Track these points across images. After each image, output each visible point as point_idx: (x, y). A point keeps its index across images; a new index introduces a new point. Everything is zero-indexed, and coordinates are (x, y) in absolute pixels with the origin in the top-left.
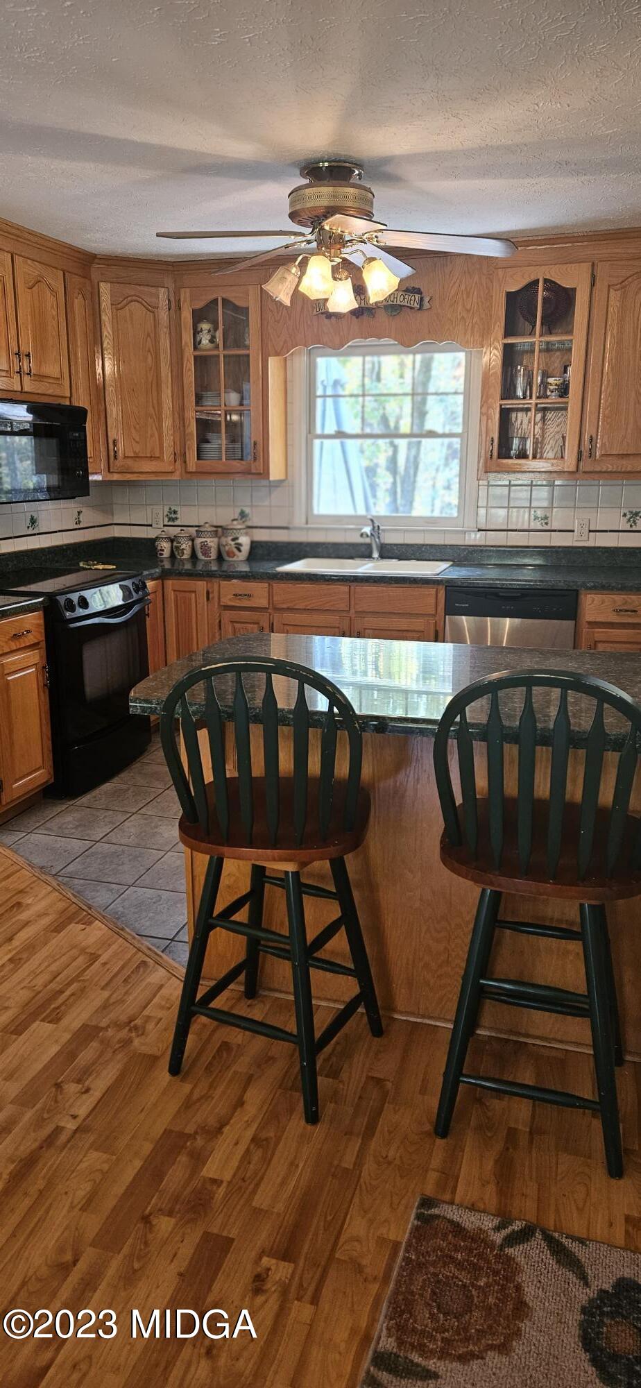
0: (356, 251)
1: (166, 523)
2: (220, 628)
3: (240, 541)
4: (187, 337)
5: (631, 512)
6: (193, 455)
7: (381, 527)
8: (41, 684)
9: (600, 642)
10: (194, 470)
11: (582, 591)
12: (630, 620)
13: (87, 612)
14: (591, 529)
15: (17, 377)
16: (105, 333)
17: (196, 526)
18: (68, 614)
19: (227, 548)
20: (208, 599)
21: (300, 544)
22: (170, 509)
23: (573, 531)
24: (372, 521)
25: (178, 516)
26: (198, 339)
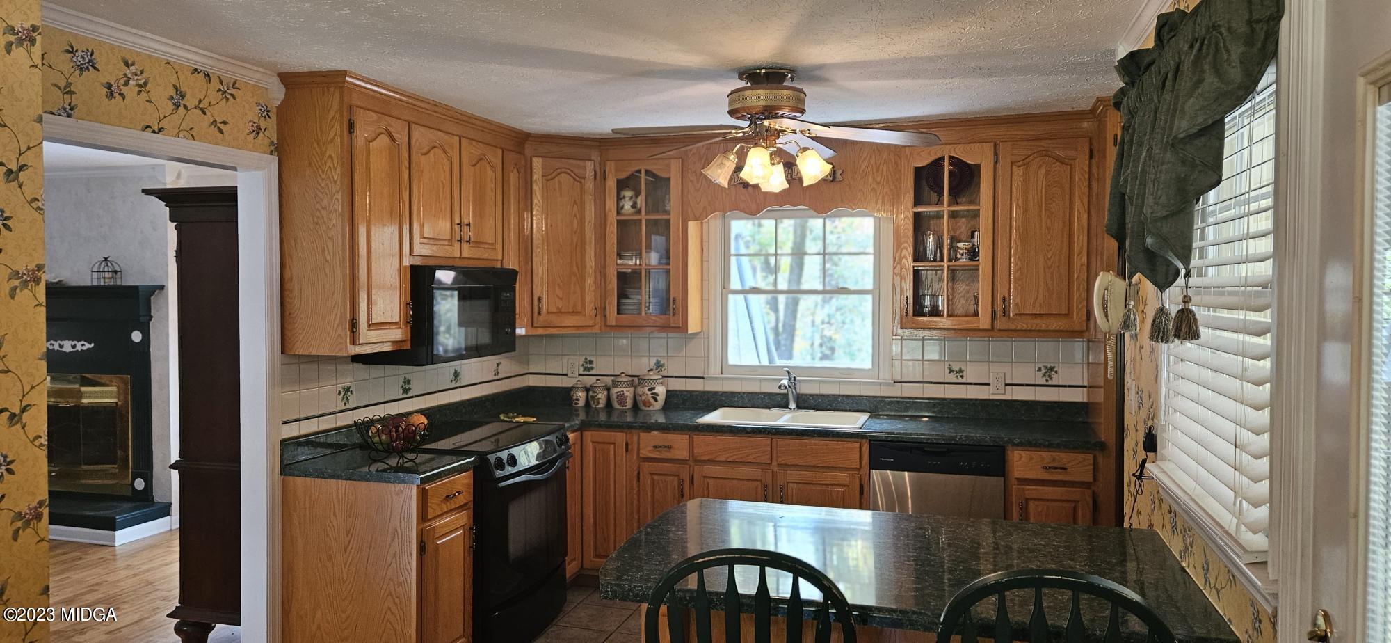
0: (790, 142)
1: (581, 372)
2: (639, 481)
3: (656, 391)
4: (611, 204)
5: (1046, 367)
6: (614, 311)
7: (797, 378)
8: (467, 546)
9: (1031, 499)
10: (614, 324)
11: (1010, 448)
12: (1060, 478)
13: (515, 470)
14: (1007, 382)
15: (457, 245)
16: (535, 201)
17: (611, 376)
18: (498, 473)
19: (643, 398)
20: (627, 450)
21: (716, 393)
22: (586, 359)
23: (989, 384)
24: (788, 372)
25: (594, 366)
26: (621, 204)
